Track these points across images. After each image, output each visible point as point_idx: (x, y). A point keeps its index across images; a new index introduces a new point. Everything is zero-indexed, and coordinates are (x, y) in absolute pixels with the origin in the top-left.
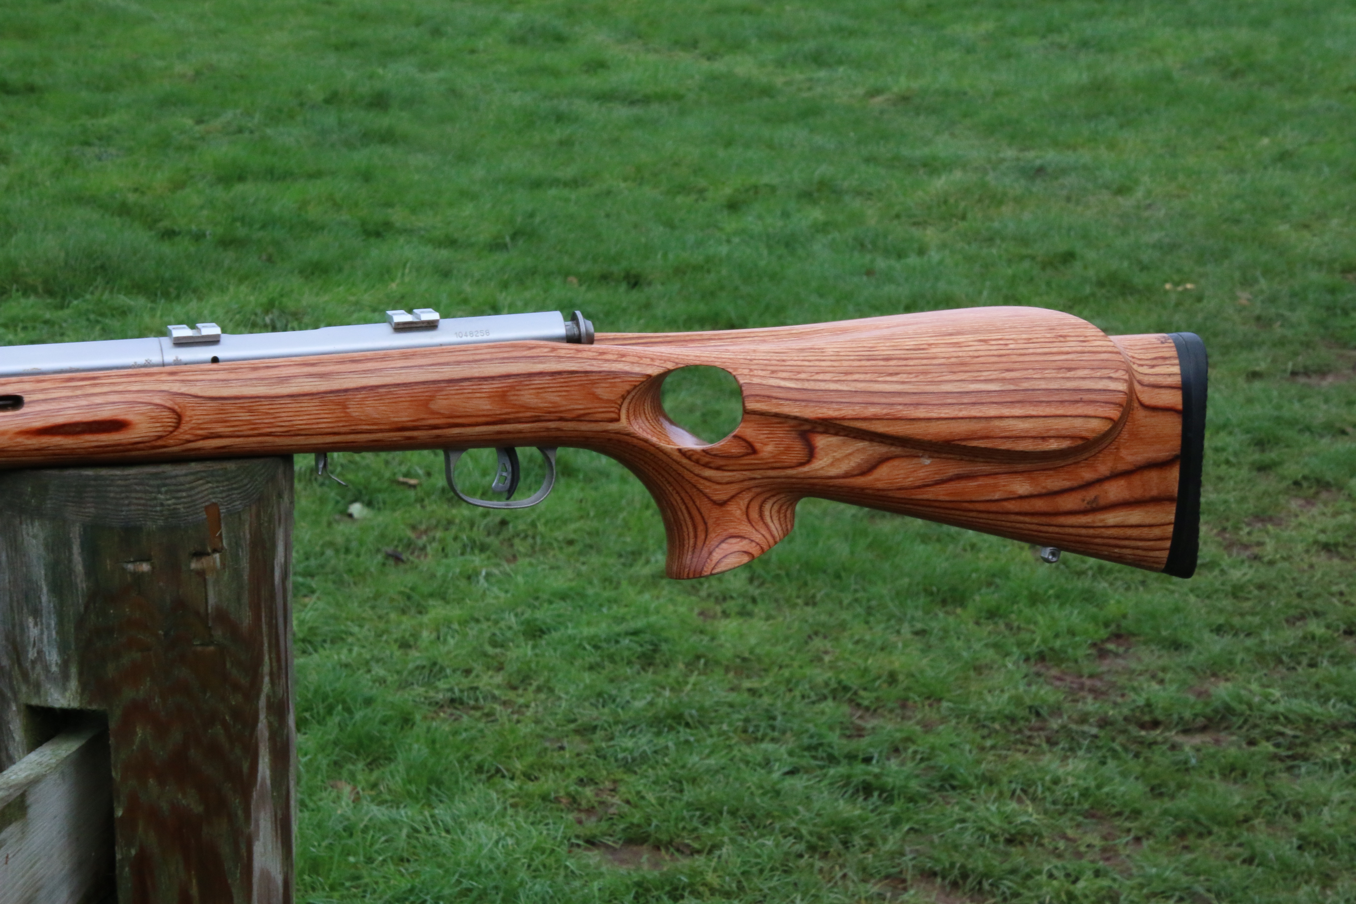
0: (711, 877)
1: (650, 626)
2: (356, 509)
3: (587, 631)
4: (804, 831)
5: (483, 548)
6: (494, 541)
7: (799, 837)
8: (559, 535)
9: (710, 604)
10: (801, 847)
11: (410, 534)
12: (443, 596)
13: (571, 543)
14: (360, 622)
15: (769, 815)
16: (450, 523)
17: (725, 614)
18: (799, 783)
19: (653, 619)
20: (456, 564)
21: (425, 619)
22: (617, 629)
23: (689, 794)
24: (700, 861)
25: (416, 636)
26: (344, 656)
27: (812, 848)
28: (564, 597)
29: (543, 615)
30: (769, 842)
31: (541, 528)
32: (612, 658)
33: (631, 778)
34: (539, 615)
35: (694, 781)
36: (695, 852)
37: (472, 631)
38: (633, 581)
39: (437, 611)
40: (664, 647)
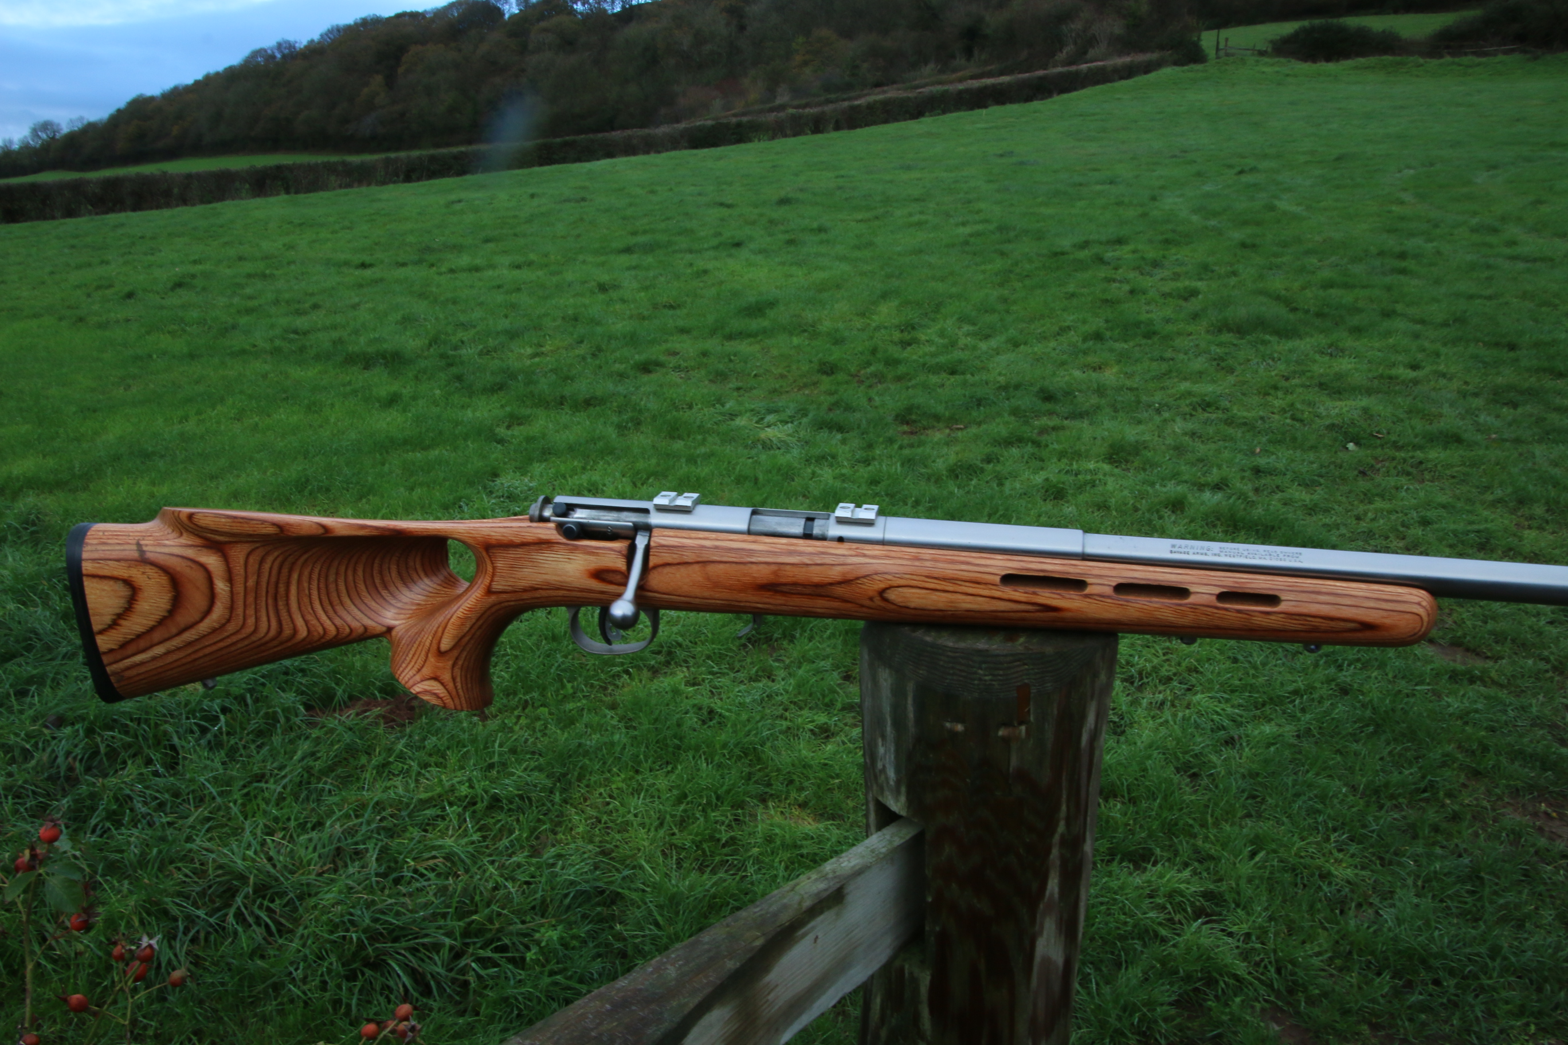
0: (1493, 674)
1: (1487, 529)
2: (1351, 446)
3: (1452, 527)
4: (1552, 658)
5: (1408, 474)
6: (1414, 471)
7: (1547, 660)
8: (1448, 472)
9: (1522, 520)
10: (1548, 666)
11: (1373, 462)
12: (1382, 497)
13: (1453, 477)
14: (1340, 503)
15: (1533, 644)
16: (1394, 459)
17: (1530, 528)
18: (1554, 631)
19: (1489, 526)
20: (1392, 481)
21: (1372, 507)
22: (1469, 528)
23: (1491, 625)
24: (1489, 664)
25: (1366, 513)
26: (1327, 521)
27: (1555, 669)
28: (1444, 507)
29: (1431, 514)
30: (1530, 662)
31: (1439, 467)
32: (1463, 543)
33: (1460, 610)
34: (1429, 514)
35: (1493, 618)
36: (1487, 658)
37: (1393, 517)
38: (1483, 503)
39: (1379, 504)
40: (1493, 541)
